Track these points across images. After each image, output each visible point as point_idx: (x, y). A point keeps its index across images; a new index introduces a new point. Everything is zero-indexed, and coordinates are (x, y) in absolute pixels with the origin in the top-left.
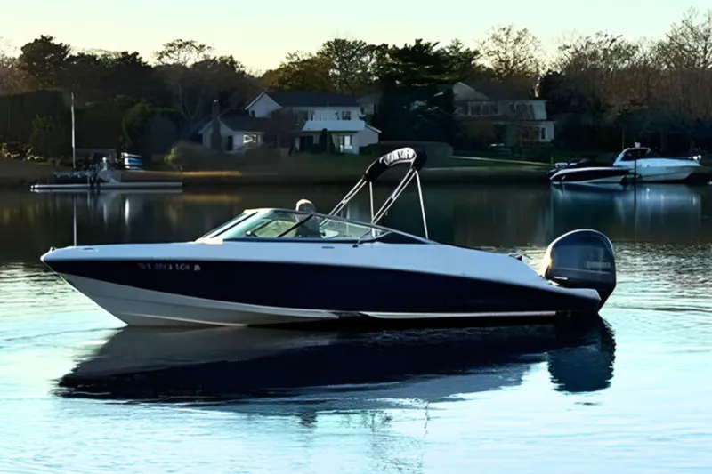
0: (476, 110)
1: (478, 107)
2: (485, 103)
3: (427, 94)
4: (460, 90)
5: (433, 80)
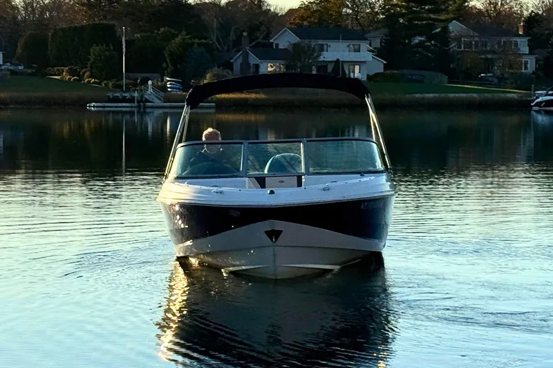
0: (469, 45)
1: (471, 42)
2: (476, 39)
3: (427, 31)
4: (455, 27)
5: (430, 19)
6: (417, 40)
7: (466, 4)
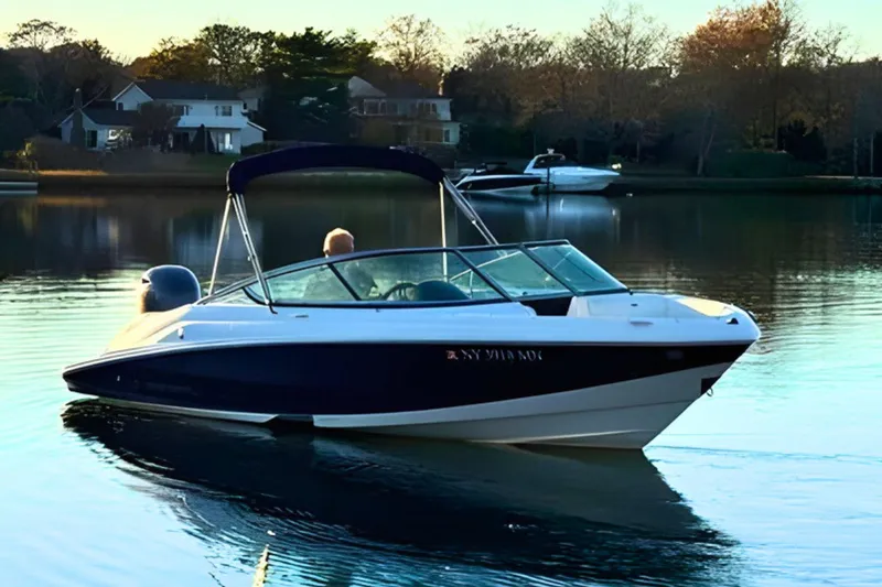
0: (373, 108)
1: (377, 105)
2: (383, 101)
3: (318, 89)
4: (356, 85)
5: (326, 74)
6: (306, 101)
7: (370, 55)
